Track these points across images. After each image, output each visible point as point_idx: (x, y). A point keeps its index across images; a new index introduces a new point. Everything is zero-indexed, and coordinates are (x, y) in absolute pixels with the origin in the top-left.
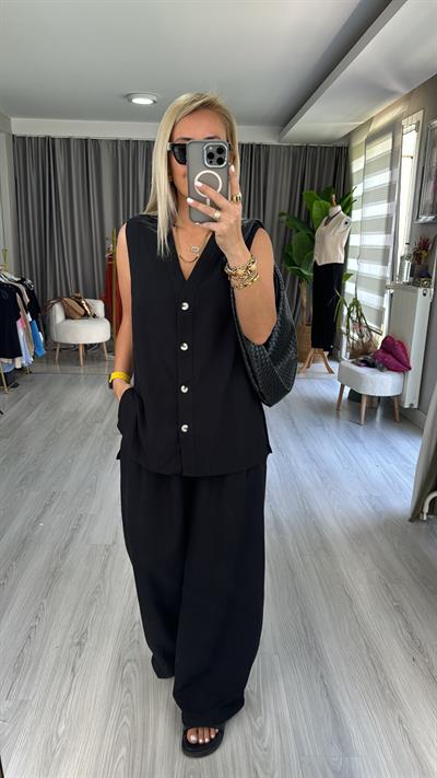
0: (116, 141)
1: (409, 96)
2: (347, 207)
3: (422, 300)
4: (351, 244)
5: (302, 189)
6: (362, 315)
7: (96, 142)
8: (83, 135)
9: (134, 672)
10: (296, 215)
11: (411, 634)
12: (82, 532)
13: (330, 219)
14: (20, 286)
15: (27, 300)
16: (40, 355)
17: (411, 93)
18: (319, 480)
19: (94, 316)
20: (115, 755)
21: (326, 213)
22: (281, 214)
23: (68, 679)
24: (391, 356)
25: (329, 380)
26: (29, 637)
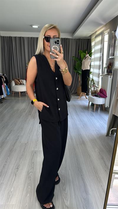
0: (29, 38)
1: (106, 25)
2: (90, 55)
3: (110, 79)
4: (91, 64)
5: (79, 50)
6: (94, 83)
7: (23, 38)
8: (20, 36)
9: (32, 175)
10: (77, 57)
11: (105, 164)
12: (19, 140)
13: (86, 58)
14: (3, 76)
15: (5, 80)
16: (8, 94)
17: (106, 24)
18: (82, 126)
19: (23, 84)
20: (26, 196)
21: (85, 56)
22: (73, 57)
23: (14, 177)
24: (102, 94)
25: (86, 100)
26: (4, 167)
